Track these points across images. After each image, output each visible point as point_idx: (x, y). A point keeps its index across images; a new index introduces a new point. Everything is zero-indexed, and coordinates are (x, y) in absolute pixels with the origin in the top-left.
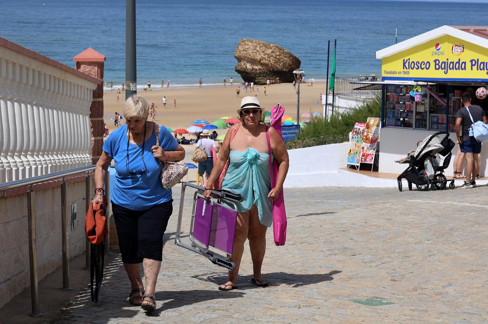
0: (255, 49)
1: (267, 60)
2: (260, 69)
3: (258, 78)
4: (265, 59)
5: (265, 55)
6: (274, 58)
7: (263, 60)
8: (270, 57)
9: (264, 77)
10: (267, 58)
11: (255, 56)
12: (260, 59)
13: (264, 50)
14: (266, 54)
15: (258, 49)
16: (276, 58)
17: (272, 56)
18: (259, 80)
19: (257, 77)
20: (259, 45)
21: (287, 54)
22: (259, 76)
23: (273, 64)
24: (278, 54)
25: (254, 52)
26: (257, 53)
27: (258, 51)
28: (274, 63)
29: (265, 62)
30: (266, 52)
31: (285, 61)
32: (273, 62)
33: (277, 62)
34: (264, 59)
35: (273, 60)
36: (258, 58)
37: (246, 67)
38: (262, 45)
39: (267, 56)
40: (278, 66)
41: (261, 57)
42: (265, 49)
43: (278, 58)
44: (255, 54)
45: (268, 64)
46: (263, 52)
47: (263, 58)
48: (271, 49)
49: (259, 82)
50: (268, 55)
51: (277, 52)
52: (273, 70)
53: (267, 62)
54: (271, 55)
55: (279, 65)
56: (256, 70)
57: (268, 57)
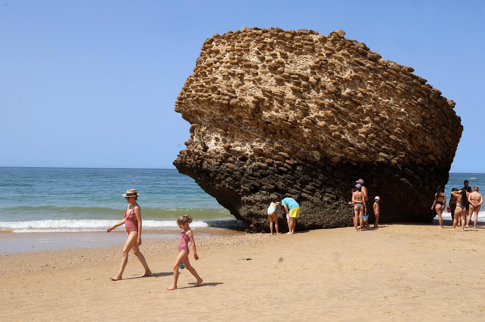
0: (240, 61)
1: (293, 107)
2: (259, 153)
3: (251, 198)
4: (281, 103)
5: (280, 82)
6: (329, 94)
7: (269, 108)
8: (307, 89)
9: (276, 190)
10: (290, 95)
11: (238, 91)
12: (258, 102)
13: (279, 58)
14: (288, 78)
15: (253, 59)
16: (336, 95)
17: (317, 85)
18: (254, 209)
19: (247, 193)
20: (258, 42)
21: (398, 78)
22: (255, 190)
23: (321, 123)
24: (347, 74)
25: (233, 75)
26: (247, 77)
27: (250, 66)
28: (329, 120)
29: (281, 115)
30: (289, 69)
31: (383, 114)
32: (321, 114)
33: (345, 115)
34: (275, 103)
35: (322, 107)
36: (249, 100)
37: (206, 149)
38: (269, 40)
39: (289, 85)
40: (347, 136)
41: (264, 91)
42: (285, 56)
43: (350, 97)
44: (235, 81)
45: (294, 125)
46: (273, 69)
47: (270, 95)
48: (313, 51)
49: (251, 215)
50: (297, 79)
51: (343, 69)
52: (326, 158)
53: (292, 115)
54: (311, 79)
55: (353, 131)
56: (244, 159)
57: (295, 92)
